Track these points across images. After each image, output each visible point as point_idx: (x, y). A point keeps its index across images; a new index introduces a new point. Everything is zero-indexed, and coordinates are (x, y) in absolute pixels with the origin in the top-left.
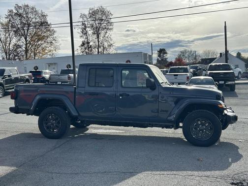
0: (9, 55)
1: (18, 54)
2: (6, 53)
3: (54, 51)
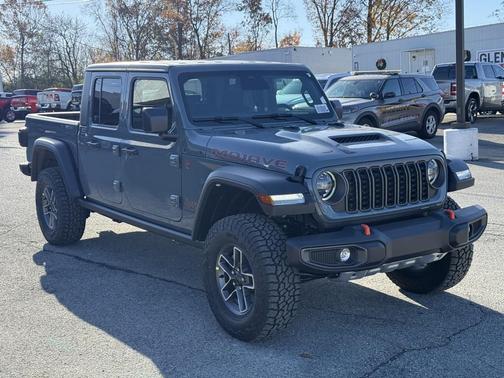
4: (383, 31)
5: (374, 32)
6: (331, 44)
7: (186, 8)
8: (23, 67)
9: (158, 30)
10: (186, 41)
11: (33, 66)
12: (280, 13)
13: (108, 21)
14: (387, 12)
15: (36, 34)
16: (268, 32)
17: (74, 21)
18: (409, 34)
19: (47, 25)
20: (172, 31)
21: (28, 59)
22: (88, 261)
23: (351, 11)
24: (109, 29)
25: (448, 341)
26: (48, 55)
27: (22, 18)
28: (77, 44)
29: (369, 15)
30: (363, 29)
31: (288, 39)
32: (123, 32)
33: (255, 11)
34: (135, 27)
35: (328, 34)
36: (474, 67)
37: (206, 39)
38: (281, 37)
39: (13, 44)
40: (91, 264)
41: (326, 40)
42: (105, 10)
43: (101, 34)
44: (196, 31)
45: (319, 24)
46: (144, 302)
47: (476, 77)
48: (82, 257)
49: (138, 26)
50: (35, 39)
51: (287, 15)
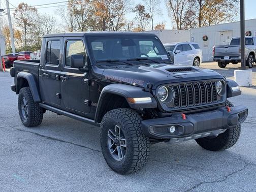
0: (181, 24)
1: (191, 22)
2: (177, 22)
3: (234, 16)
4: (207, 22)
5: (203, 22)
6: (181, 29)
7: (107, 11)
8: (26, 41)
9: (93, 22)
10: (107, 27)
11: (31, 41)
12: (155, 13)
13: (68, 18)
14: (210, 12)
15: (32, 24)
16: (148, 23)
17: (51, 18)
18: (220, 23)
19: (37, 20)
20: (100, 23)
21: (28, 37)
22: (42, 136)
23: (191, 11)
24: (68, 22)
25: (225, 178)
26: (38, 34)
27: (25, 17)
28: (53, 29)
29: (200, 14)
30: (197, 21)
31: (158, 26)
32: (75, 23)
33: (142, 12)
34: (81, 21)
35: (179, 23)
36: (252, 39)
37: (117, 26)
38: (155, 25)
39: (21, 29)
40: (43, 137)
41: (178, 27)
42: (66, 12)
43: (65, 24)
44: (112, 22)
45: (174, 18)
46: (67, 157)
47: (253, 44)
48: (40, 134)
49: (83, 20)
50: (31, 27)
51: (158, 14)
